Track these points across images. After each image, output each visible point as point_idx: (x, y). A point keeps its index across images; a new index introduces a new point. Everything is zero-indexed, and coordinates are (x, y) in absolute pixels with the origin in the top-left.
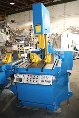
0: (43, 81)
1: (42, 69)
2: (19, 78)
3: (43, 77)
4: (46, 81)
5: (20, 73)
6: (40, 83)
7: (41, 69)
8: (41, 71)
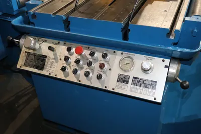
0: (123, 80)
1: (127, 25)
2: (34, 55)
3: (127, 61)
4: (138, 82)
5: (41, 35)
6: (111, 83)
7: (123, 24)
8: (121, 34)
